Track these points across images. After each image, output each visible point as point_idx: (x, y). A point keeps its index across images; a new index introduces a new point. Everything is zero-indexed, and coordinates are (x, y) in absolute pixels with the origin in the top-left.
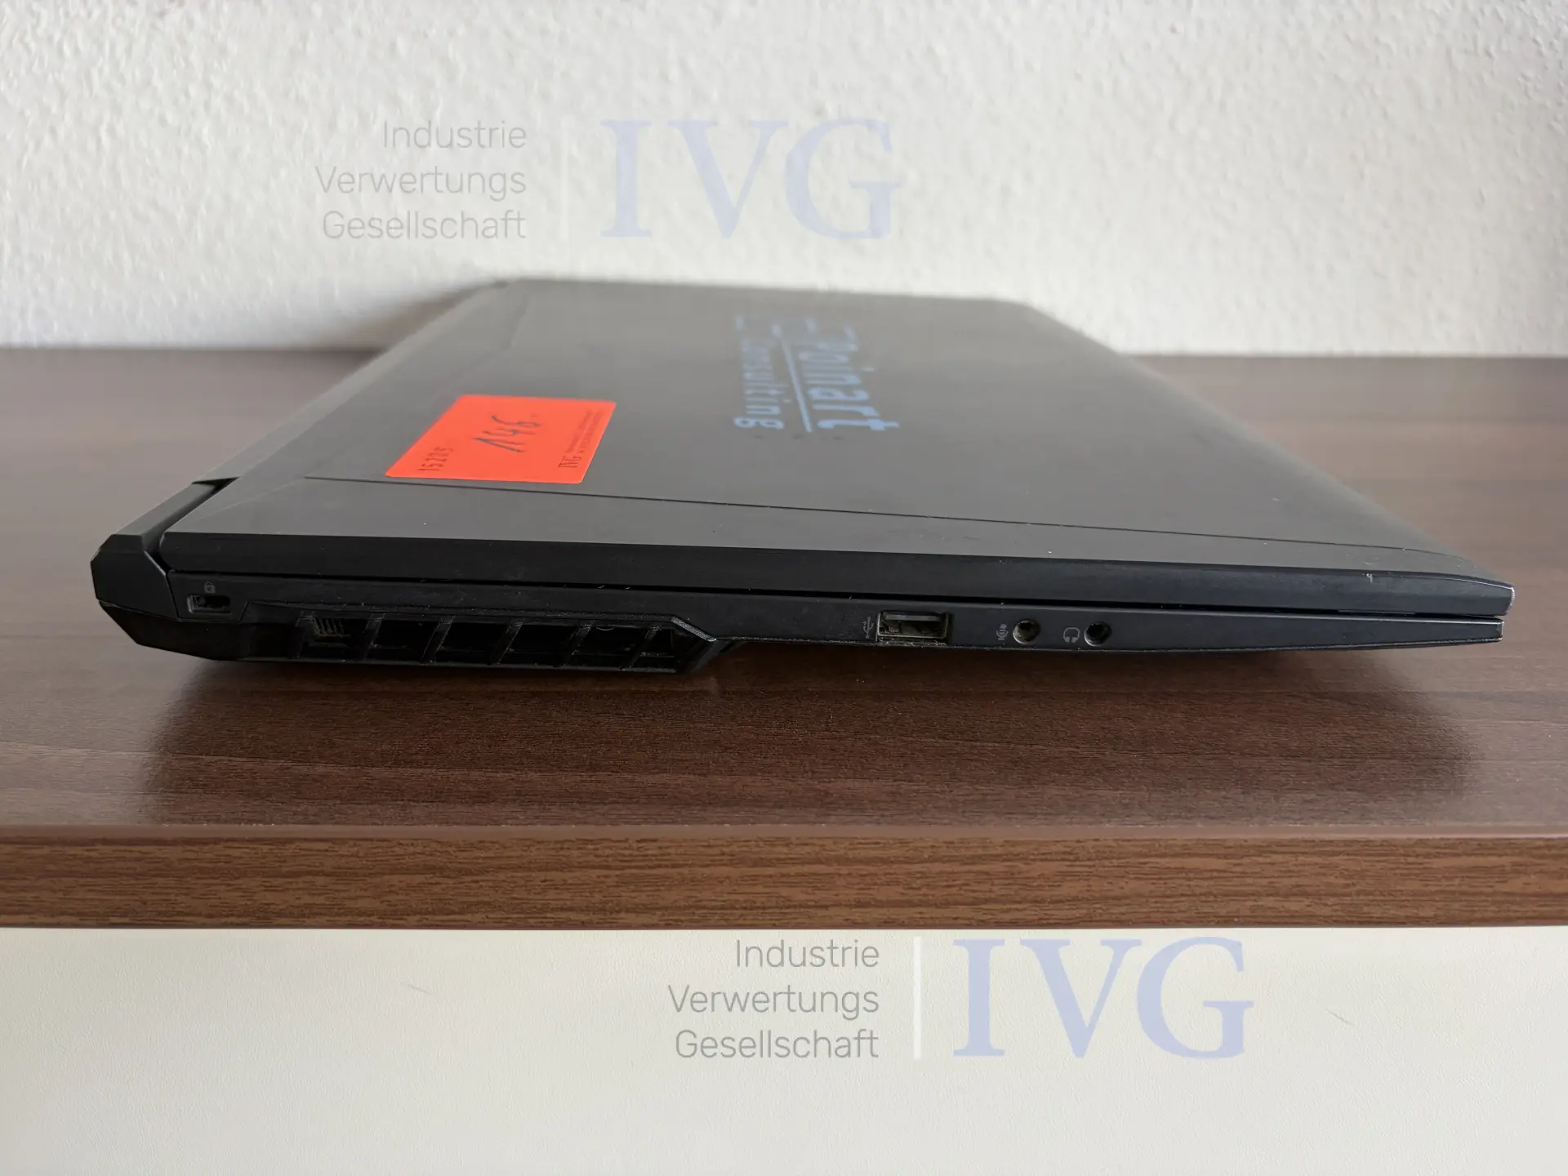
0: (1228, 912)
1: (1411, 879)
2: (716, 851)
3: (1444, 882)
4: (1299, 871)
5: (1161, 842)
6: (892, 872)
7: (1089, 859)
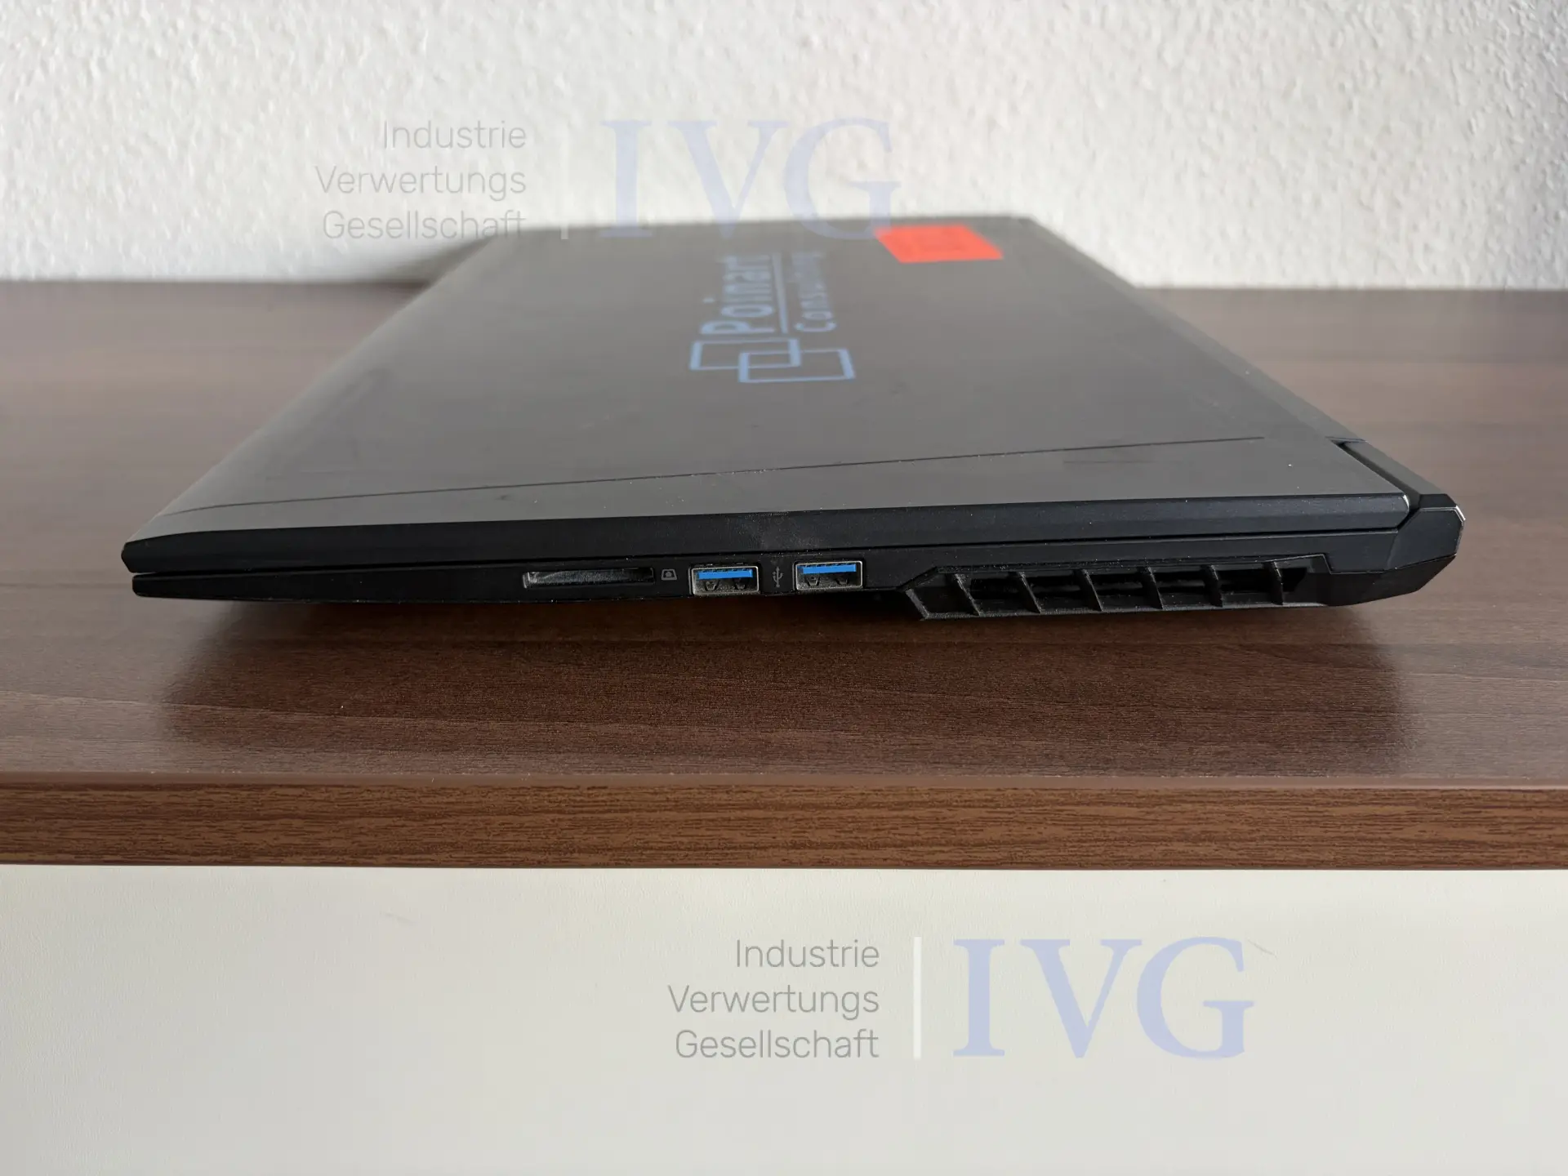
0: (1142, 856)
3: (1342, 829)
5: (1076, 792)
6: (825, 816)
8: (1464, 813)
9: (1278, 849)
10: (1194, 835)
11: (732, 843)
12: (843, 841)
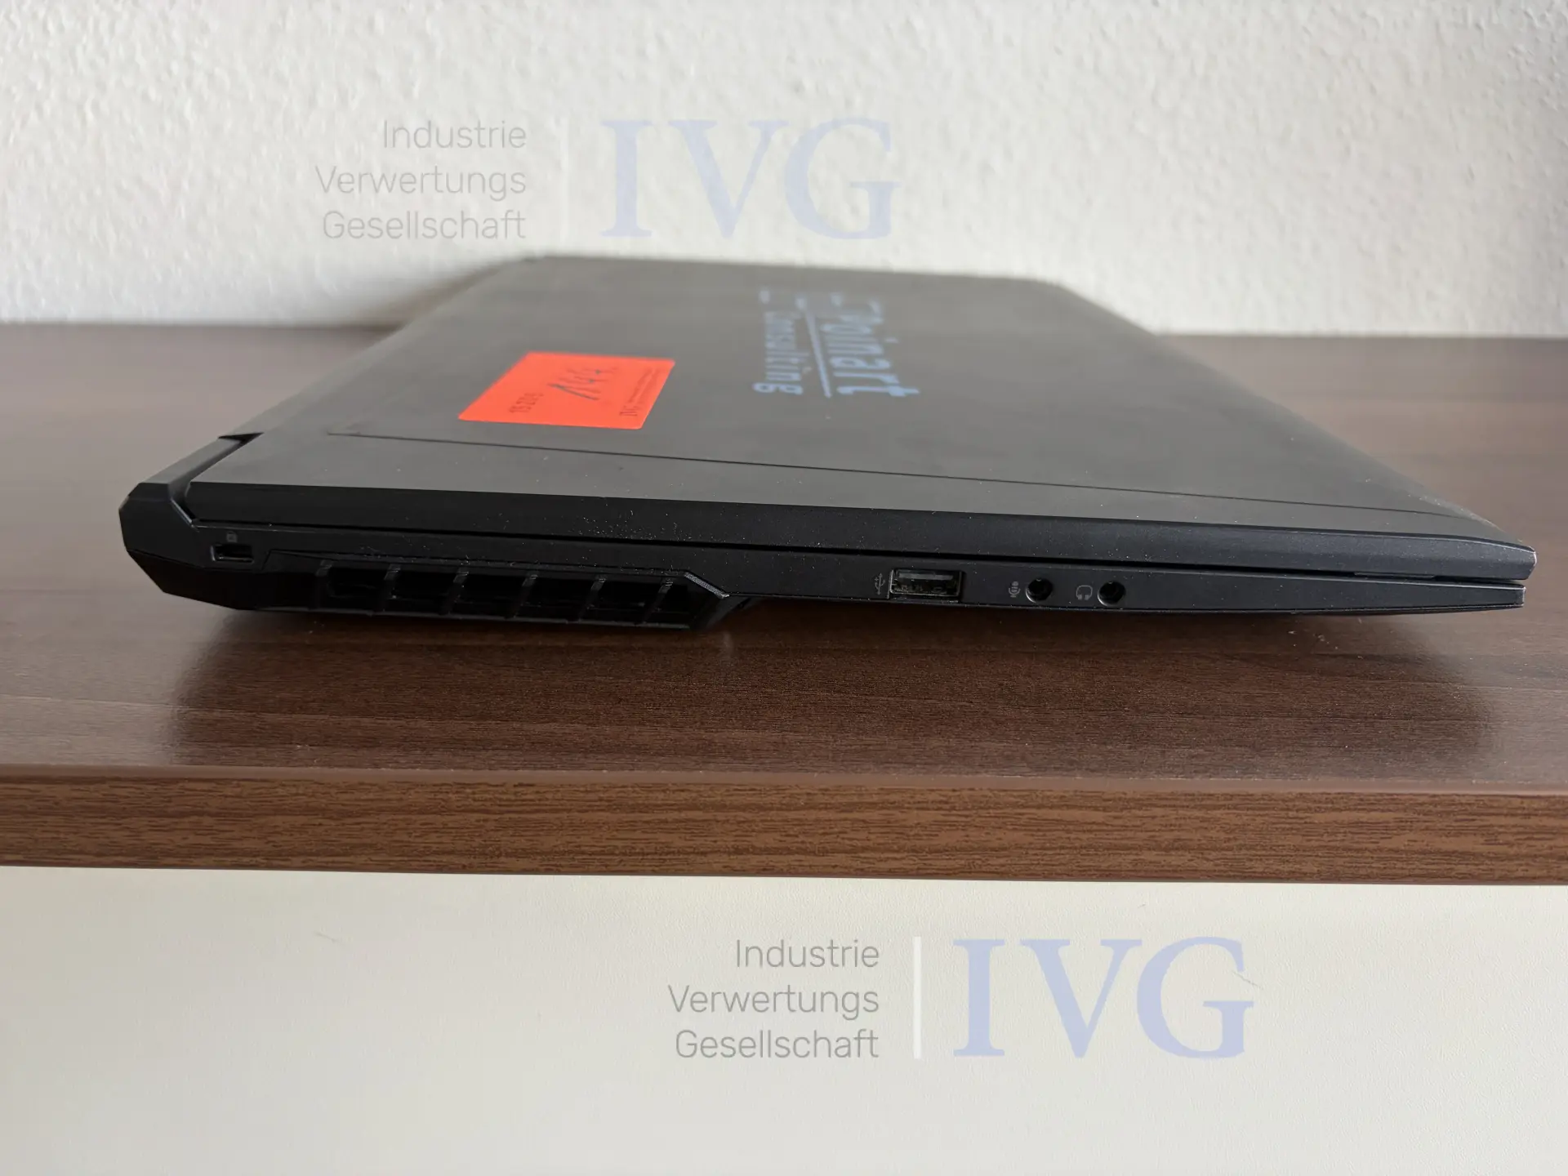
0: (1109, 866)
1: (1293, 834)
2: (592, 796)
3: (1325, 837)
4: (1180, 825)
5: (1038, 793)
6: (769, 818)
7: (966, 809)
9: (1257, 860)
10: (1166, 843)
11: (670, 847)
12: (789, 846)
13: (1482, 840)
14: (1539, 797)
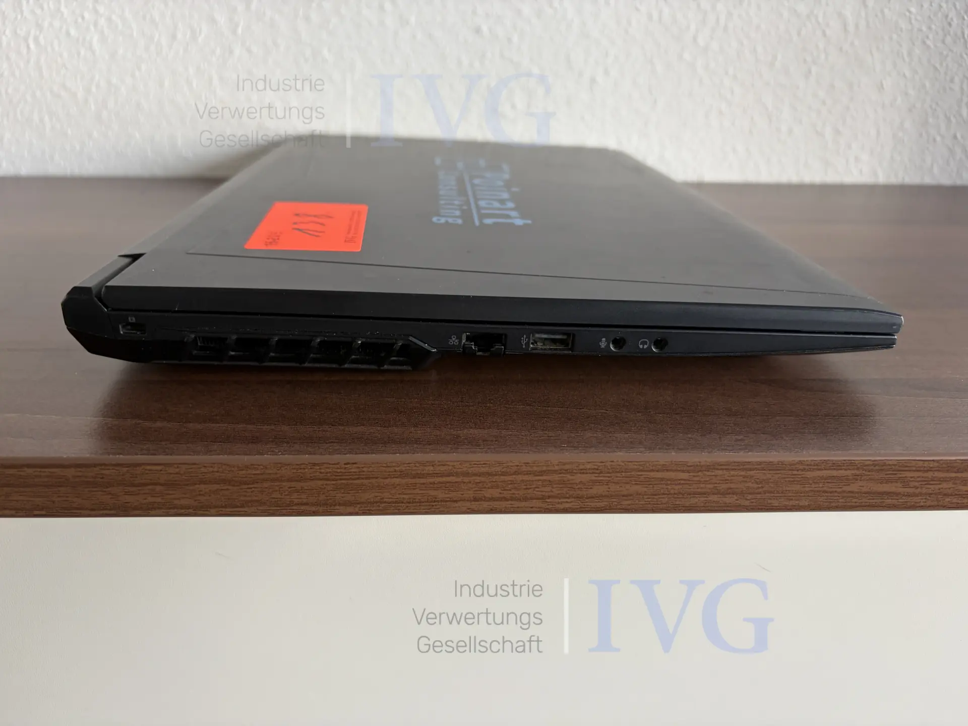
8: (886, 474)
9: (774, 499)
10: (723, 490)
11: (436, 498)
12: (506, 496)
13: (901, 486)
14: (933, 460)
